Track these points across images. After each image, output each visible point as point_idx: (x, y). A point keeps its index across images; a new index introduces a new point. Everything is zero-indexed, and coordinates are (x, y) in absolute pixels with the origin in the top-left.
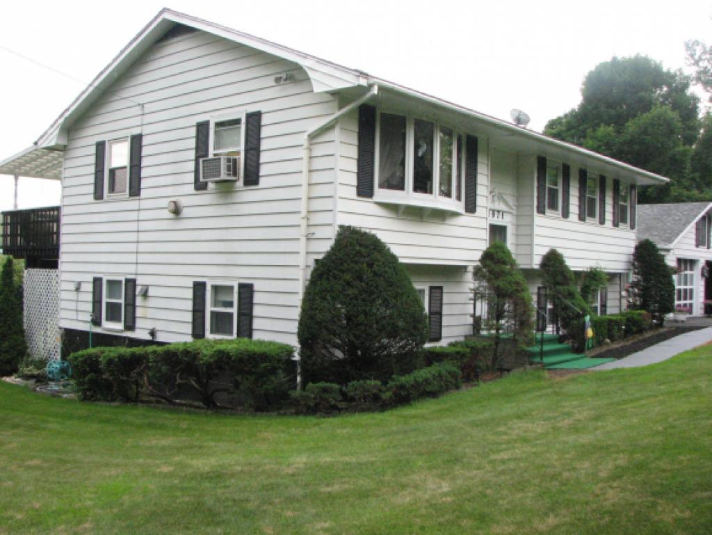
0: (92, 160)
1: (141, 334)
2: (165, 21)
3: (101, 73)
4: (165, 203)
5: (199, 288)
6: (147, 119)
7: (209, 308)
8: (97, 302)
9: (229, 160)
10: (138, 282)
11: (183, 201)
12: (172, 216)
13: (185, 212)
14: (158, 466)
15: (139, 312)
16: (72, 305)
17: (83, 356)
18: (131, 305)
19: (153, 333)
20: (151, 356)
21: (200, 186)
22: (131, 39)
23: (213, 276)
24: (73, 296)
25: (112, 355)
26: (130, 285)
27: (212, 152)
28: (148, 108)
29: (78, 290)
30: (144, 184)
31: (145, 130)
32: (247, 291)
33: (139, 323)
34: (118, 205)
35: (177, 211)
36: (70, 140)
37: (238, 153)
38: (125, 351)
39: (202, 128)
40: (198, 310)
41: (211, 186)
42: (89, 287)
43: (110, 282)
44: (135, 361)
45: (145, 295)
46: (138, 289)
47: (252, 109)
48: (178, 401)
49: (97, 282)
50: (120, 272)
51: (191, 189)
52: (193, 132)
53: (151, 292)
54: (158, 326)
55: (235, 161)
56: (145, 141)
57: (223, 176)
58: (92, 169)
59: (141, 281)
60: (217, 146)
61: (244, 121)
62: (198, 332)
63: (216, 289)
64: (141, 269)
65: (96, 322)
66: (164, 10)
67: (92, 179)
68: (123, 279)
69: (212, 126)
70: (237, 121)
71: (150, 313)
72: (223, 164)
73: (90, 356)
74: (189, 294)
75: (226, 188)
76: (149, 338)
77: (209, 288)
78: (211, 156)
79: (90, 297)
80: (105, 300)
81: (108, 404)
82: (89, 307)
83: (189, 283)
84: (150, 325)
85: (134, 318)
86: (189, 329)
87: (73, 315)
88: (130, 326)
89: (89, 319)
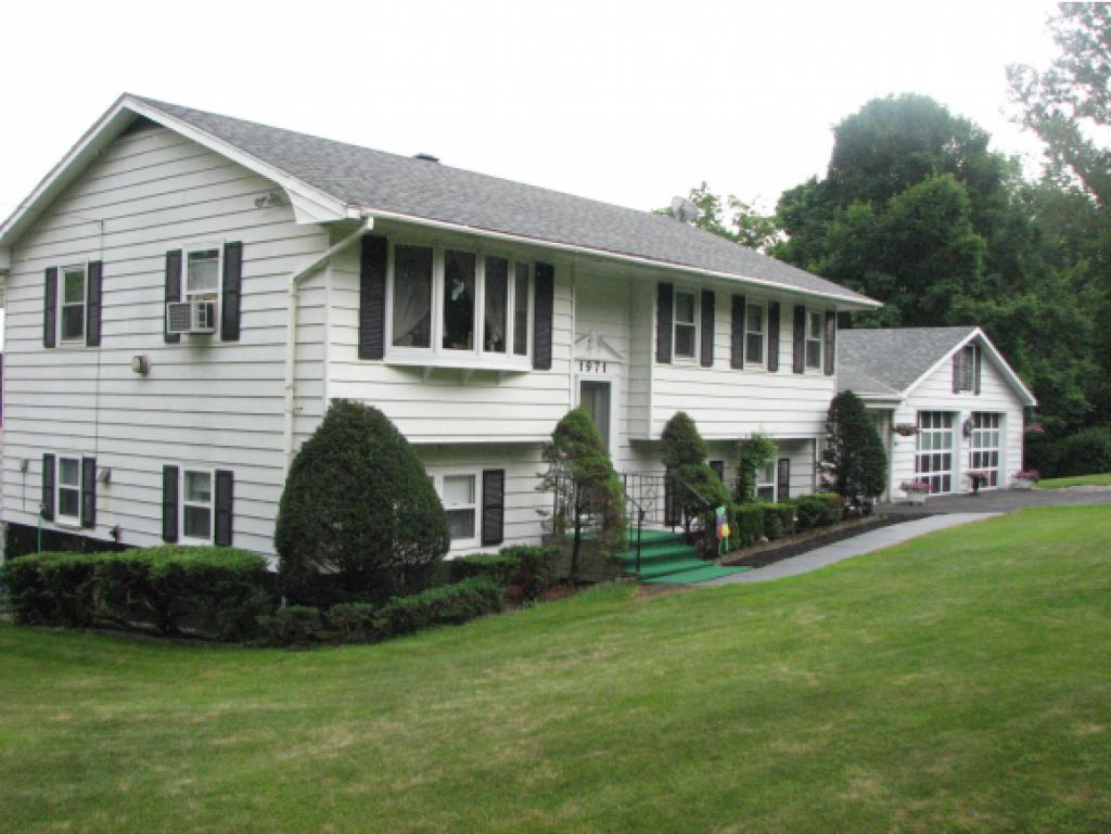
0: (41, 292)
1: (101, 533)
2: (125, 111)
3: (48, 176)
4: (128, 357)
5: (170, 474)
6: (109, 241)
7: (183, 502)
8: (48, 488)
9: (202, 306)
10: (98, 463)
11: (152, 357)
12: (138, 375)
13: (155, 372)
14: (55, 713)
15: (100, 504)
16: (17, 491)
17: (17, 565)
18: (90, 493)
19: (116, 532)
20: (97, 568)
21: (171, 339)
22: (83, 132)
23: (188, 459)
24: (18, 478)
25: (53, 564)
26: (89, 465)
27: (184, 292)
28: (110, 226)
29: (24, 470)
30: (105, 329)
31: (106, 257)
32: (225, 480)
33: (100, 519)
34: (73, 354)
35: (143, 368)
36: (14, 262)
37: (215, 296)
38: (70, 558)
39: (173, 258)
40: (169, 505)
41: (184, 338)
42: (37, 467)
43: (64, 461)
44: (79, 573)
45: (107, 480)
46: (99, 472)
47: (232, 238)
48: (134, 624)
49: (48, 460)
50: (78, 449)
51: (159, 340)
52: (162, 264)
53: (115, 477)
54: (123, 523)
55: (211, 308)
56: (106, 271)
57: (195, 328)
58: (41, 305)
59: (102, 461)
60: (191, 286)
61: (221, 253)
62: (170, 535)
63: (191, 476)
64: (103, 445)
65: (48, 515)
66: (125, 96)
67: (40, 319)
68: (79, 457)
69: (185, 258)
70: (214, 254)
71: (113, 505)
72: (194, 313)
73: (26, 566)
74: (159, 481)
75: (201, 343)
76: (111, 539)
77: (181, 475)
78: (184, 300)
79: (39, 481)
80: (58, 485)
81: (49, 629)
82: (39, 494)
83: (159, 466)
84: (112, 521)
85: (94, 511)
86: (158, 528)
87: (18, 504)
88: (89, 523)
89: (38, 511)
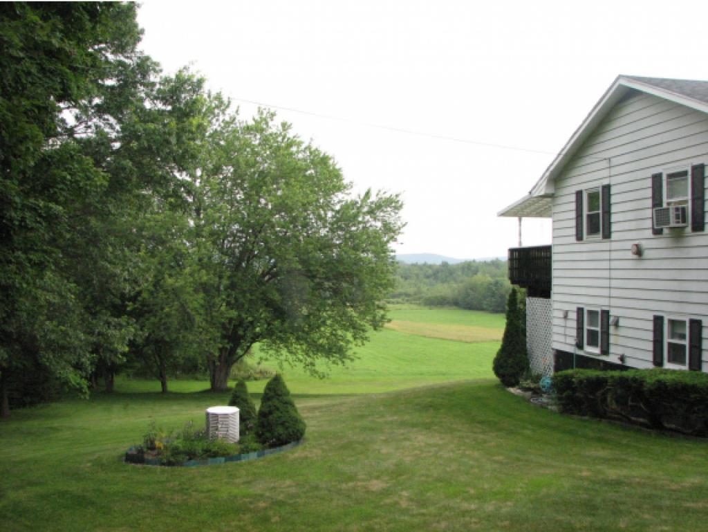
0: (573, 206)
1: (613, 359)
2: (621, 86)
3: (575, 133)
4: (629, 245)
5: (658, 321)
6: (614, 171)
7: (667, 340)
8: (580, 328)
9: (677, 209)
10: (611, 314)
11: (644, 244)
12: (635, 257)
13: (647, 254)
14: (581, 471)
15: (612, 340)
16: (561, 330)
17: (561, 376)
18: (606, 334)
19: (622, 358)
20: (610, 381)
21: (657, 232)
23: (670, 311)
24: (562, 322)
25: (582, 376)
26: (605, 315)
27: (665, 200)
28: (614, 161)
29: (566, 317)
30: (614, 228)
31: (613, 181)
32: (696, 325)
33: (612, 349)
34: (594, 244)
35: (639, 252)
36: (557, 189)
37: (686, 202)
38: (592, 373)
39: (657, 179)
40: (658, 342)
41: (666, 231)
42: (573, 316)
43: (590, 312)
44: (598, 383)
45: (616, 325)
46: (611, 319)
47: (696, 162)
48: (633, 418)
49: (580, 311)
50: (598, 304)
51: (649, 233)
52: (649, 183)
53: (622, 322)
54: (627, 353)
55: (684, 210)
56: (613, 190)
57: (673, 224)
58: (573, 215)
59: (613, 312)
60: (669, 196)
61: (690, 173)
62: (658, 361)
63: (672, 322)
64: (614, 302)
65: (580, 346)
66: (620, 77)
67: (573, 223)
68: (599, 310)
69: (664, 177)
70: (685, 173)
71: (621, 341)
72: (672, 214)
73: (566, 377)
74: (650, 326)
75: (678, 234)
76: (619, 362)
77: (666, 322)
78: (665, 206)
79: (574, 324)
80: (586, 327)
81: (580, 417)
82: (574, 333)
83: (650, 316)
84: (620, 351)
85: (608, 345)
86: (650, 357)
87: (562, 339)
88: (605, 351)
89: (574, 342)
